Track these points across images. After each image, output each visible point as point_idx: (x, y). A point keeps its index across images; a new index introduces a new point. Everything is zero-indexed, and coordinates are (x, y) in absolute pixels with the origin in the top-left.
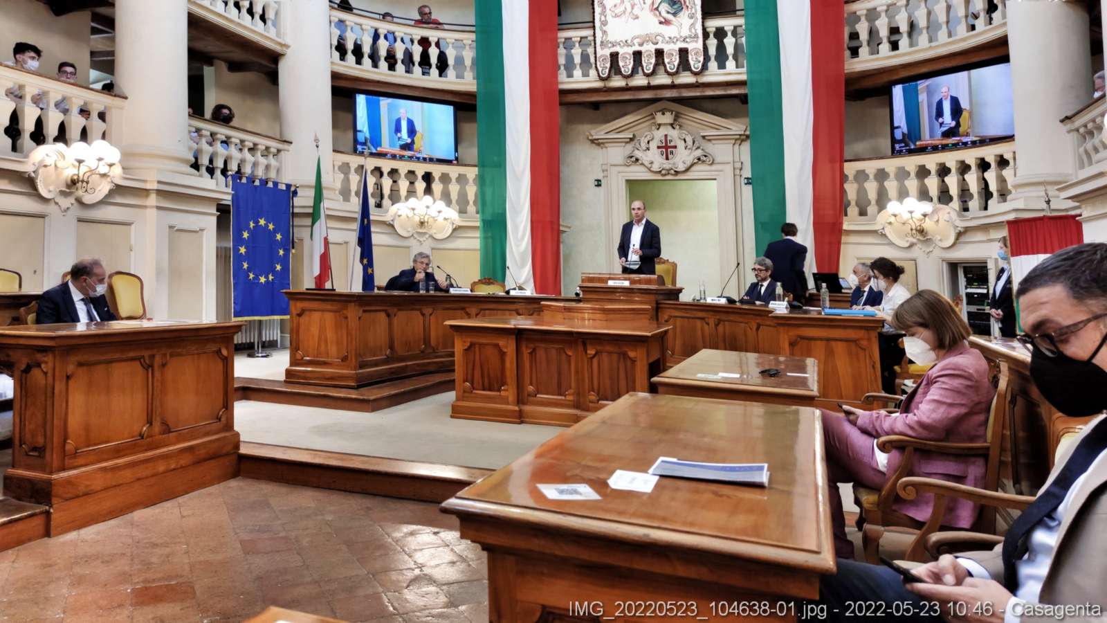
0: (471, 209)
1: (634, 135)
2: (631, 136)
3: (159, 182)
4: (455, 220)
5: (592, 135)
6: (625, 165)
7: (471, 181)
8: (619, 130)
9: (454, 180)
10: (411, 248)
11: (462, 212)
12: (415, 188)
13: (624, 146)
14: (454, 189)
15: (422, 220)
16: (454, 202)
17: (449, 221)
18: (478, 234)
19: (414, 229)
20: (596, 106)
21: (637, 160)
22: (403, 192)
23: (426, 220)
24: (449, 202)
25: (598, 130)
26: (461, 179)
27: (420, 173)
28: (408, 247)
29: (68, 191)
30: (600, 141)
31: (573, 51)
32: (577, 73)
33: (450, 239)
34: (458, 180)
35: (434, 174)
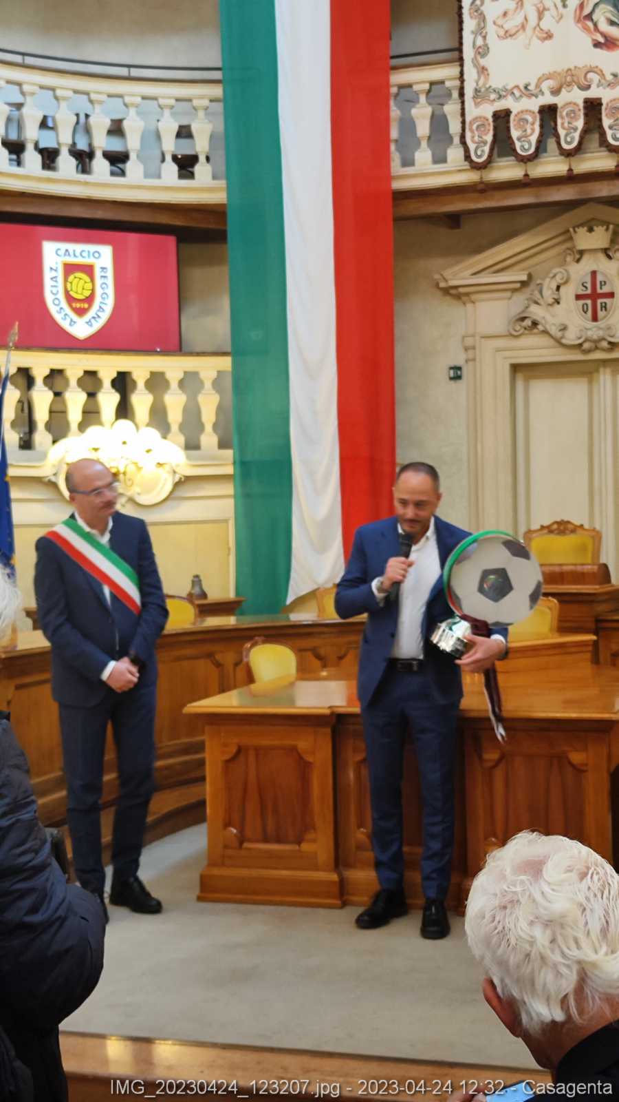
0: (209, 439)
1: (530, 276)
2: (524, 278)
4: (178, 466)
5: (446, 281)
6: (512, 335)
7: (208, 384)
9: (174, 384)
11: (192, 445)
12: (96, 405)
13: (510, 298)
14: (175, 402)
16: (175, 427)
17: (167, 468)
20: (454, 220)
22: (75, 415)
23: (122, 470)
24: (165, 429)
25: (456, 268)
26: (190, 382)
27: (108, 376)
30: (462, 290)
31: (414, 111)
32: (423, 156)
33: (169, 503)
34: (182, 384)
35: (135, 376)
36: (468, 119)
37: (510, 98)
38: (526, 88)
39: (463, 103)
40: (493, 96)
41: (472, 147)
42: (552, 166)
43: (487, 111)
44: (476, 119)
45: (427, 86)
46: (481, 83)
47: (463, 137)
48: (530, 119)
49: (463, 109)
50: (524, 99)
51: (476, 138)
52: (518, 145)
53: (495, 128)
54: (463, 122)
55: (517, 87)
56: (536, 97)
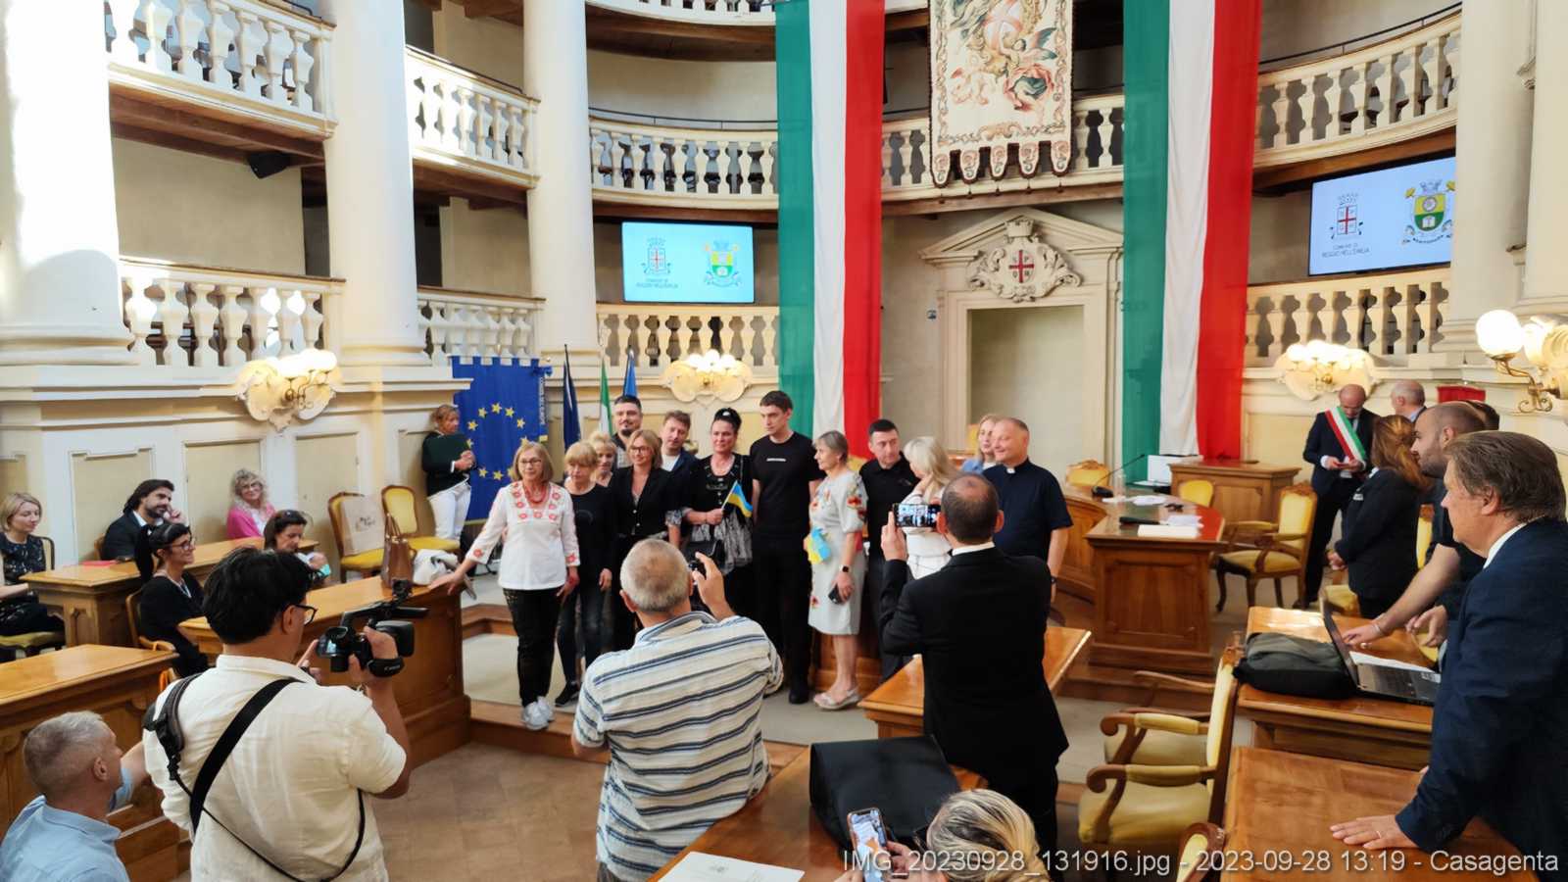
0: (769, 359)
1: (978, 253)
2: (975, 254)
3: (385, 383)
5: (925, 254)
6: (967, 291)
7: (769, 323)
8: (960, 247)
9: (747, 325)
11: (758, 362)
12: (698, 338)
13: (967, 267)
14: (747, 335)
15: (706, 381)
16: (747, 352)
17: (740, 379)
19: (696, 391)
21: (982, 285)
22: (684, 344)
23: (711, 380)
24: (741, 353)
25: (932, 247)
26: (758, 322)
27: (705, 320)
29: (283, 408)
30: (935, 261)
31: (901, 149)
32: (907, 178)
33: (742, 400)
34: (751, 323)
35: (722, 319)
36: (934, 155)
37: (961, 143)
38: (971, 135)
39: (931, 144)
40: (951, 141)
41: (936, 173)
42: (988, 186)
43: (946, 151)
44: (938, 156)
45: (909, 133)
46: (943, 131)
47: (931, 167)
48: (972, 155)
49: (931, 148)
50: (970, 143)
51: (939, 169)
52: (965, 173)
53: (951, 162)
54: (931, 158)
55: (965, 135)
56: (977, 141)
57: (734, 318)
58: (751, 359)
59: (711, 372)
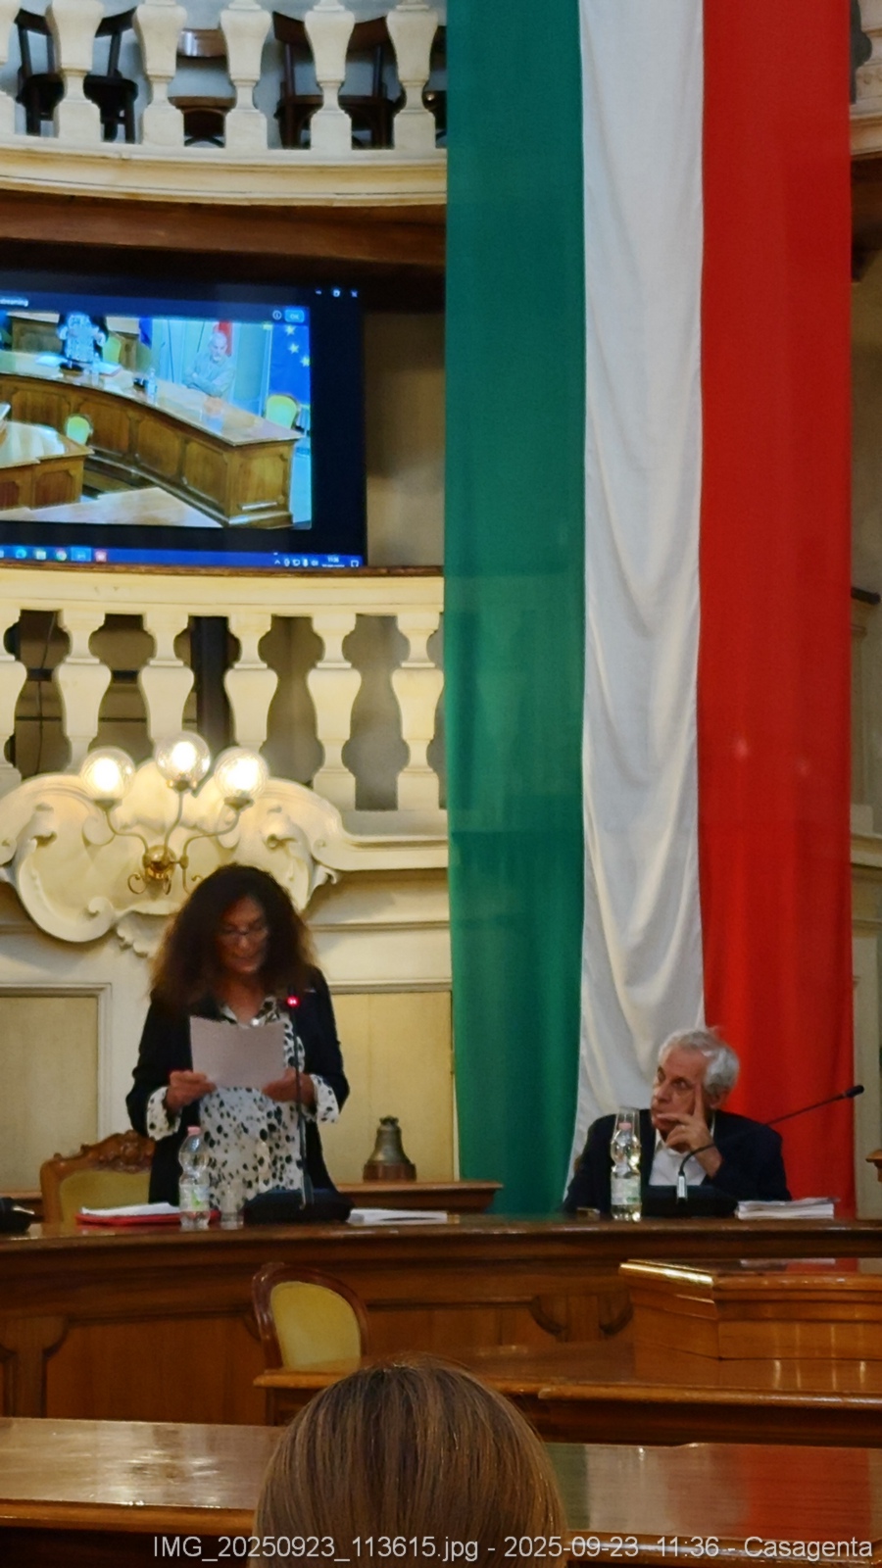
0: (418, 784)
7: (418, 645)
9: (333, 647)
10: (102, 995)
11: (371, 800)
15: (156, 856)
16: (333, 756)
18: (438, 907)
19: (119, 903)
23: (178, 853)
26: (371, 641)
27: (166, 625)
28: (91, 994)
57: (277, 620)
58: (346, 784)
59: (178, 822)
